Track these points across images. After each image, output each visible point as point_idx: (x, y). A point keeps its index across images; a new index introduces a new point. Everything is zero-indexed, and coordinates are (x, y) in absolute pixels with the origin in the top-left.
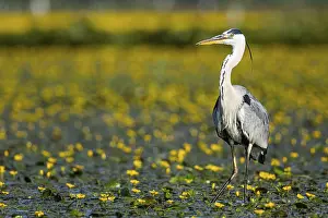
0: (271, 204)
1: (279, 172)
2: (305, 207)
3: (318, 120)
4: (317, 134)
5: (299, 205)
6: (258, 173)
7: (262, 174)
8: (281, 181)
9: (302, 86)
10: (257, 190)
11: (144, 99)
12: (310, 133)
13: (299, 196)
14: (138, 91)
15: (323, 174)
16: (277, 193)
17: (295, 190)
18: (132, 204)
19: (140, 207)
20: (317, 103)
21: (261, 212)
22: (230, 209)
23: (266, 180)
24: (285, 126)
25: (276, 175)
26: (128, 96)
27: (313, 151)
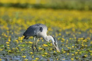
0: (46, 53)
1: (49, 44)
2: (56, 55)
3: (60, 30)
4: (60, 34)
5: (54, 54)
6: (43, 44)
7: (44, 45)
8: (49, 47)
9: (56, 20)
10: (42, 49)
11: (12, 22)
12: (58, 34)
13: (54, 51)
14: (10, 20)
15: (61, 45)
16: (48, 50)
17: (53, 50)
18: (7, 51)
19: (9, 52)
20: (60, 25)
21: (44, 55)
22: (35, 54)
23: (45, 46)
24: (51, 32)
25: (48, 45)
26: (7, 21)
27: (59, 39)
